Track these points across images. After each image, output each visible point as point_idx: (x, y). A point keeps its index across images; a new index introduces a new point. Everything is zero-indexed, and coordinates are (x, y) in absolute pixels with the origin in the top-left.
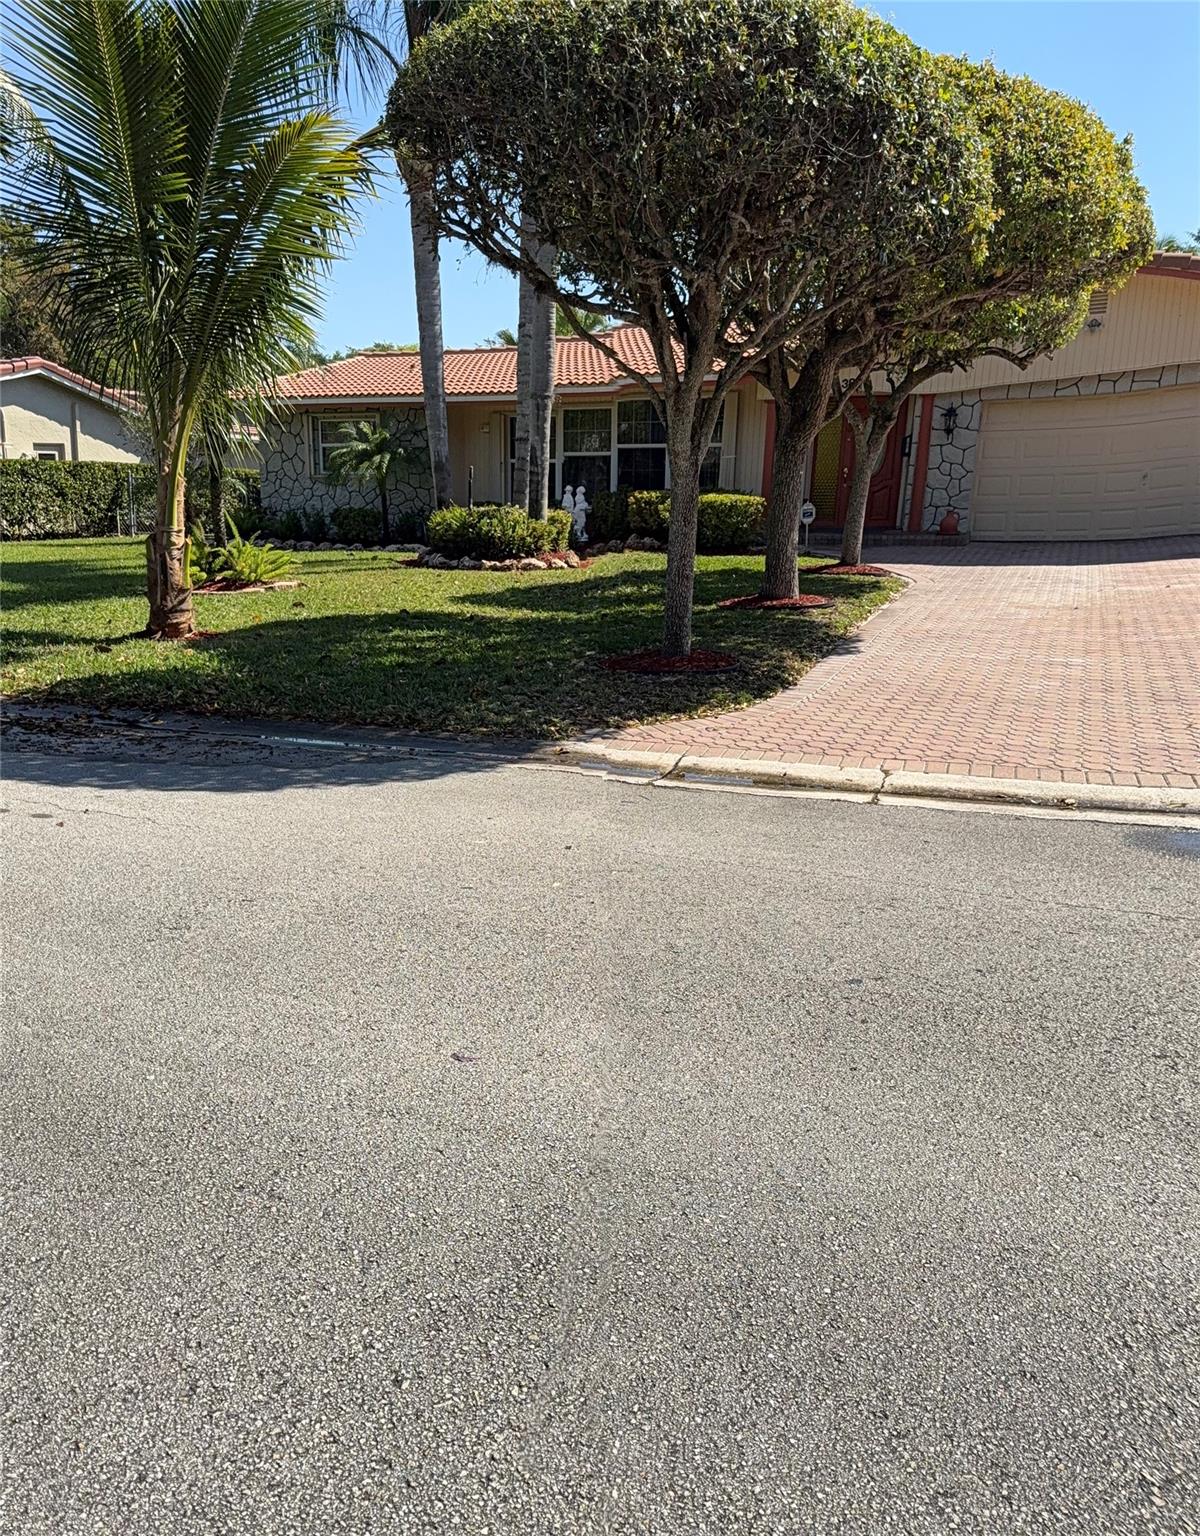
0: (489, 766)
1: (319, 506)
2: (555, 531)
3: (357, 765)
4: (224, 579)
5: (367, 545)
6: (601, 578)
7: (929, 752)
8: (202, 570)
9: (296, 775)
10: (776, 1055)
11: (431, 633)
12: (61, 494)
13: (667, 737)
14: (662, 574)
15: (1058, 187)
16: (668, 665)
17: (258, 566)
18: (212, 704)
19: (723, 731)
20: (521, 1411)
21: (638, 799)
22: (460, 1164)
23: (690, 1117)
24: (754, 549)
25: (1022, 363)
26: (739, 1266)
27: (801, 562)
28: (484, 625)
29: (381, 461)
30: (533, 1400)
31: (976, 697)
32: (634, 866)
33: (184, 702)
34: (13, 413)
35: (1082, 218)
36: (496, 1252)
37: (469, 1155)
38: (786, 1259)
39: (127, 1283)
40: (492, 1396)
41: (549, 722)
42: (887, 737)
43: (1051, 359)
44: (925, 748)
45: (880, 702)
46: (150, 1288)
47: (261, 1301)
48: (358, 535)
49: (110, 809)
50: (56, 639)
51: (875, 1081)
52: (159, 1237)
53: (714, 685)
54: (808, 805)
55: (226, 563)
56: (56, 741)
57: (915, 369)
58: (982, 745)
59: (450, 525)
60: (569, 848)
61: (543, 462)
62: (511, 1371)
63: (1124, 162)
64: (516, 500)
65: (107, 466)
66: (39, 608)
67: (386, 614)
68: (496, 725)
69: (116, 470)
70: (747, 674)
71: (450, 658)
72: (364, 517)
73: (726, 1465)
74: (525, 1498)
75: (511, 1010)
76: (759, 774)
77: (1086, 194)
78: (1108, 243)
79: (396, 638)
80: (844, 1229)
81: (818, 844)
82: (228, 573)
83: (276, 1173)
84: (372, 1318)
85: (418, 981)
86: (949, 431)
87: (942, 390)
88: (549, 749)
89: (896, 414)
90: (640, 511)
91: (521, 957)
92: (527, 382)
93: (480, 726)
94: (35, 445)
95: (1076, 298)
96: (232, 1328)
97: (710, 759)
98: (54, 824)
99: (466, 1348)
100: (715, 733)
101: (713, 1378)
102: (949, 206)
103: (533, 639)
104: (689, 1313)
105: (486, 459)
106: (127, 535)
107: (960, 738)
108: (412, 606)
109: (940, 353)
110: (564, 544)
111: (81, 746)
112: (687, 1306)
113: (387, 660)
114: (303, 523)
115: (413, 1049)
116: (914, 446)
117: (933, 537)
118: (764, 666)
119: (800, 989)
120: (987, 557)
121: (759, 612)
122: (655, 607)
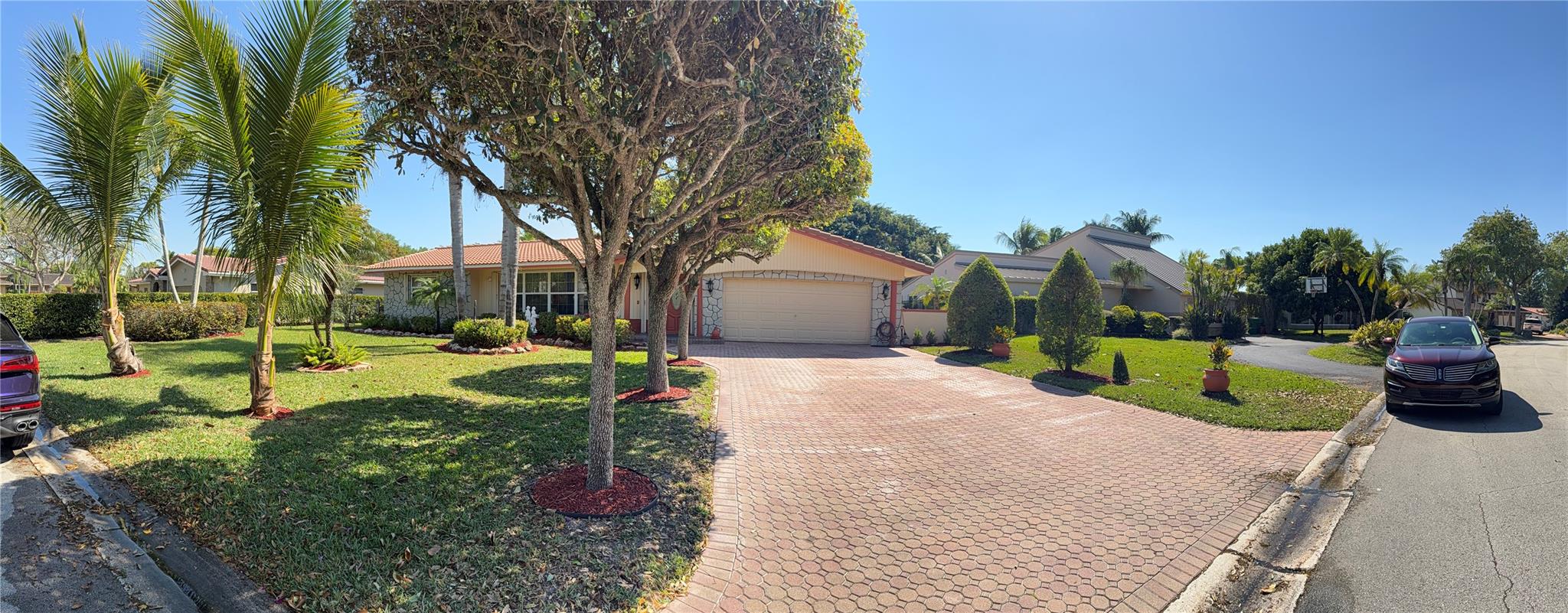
1: (407, 314)
2: (519, 332)
4: (328, 364)
5: (427, 334)
6: (541, 365)
14: (577, 366)
16: (593, 502)
17: (346, 357)
25: (757, 260)
29: (436, 294)
48: (424, 329)
55: (331, 354)
59: (464, 329)
61: (513, 298)
67: (403, 398)
70: (668, 509)
71: (413, 472)
72: (428, 320)
86: (710, 291)
87: (713, 271)
90: (562, 327)
92: (505, 259)
110: (524, 338)
114: (400, 321)
117: (709, 339)
118: (678, 491)
120: (739, 351)
121: (648, 406)
122: (574, 399)
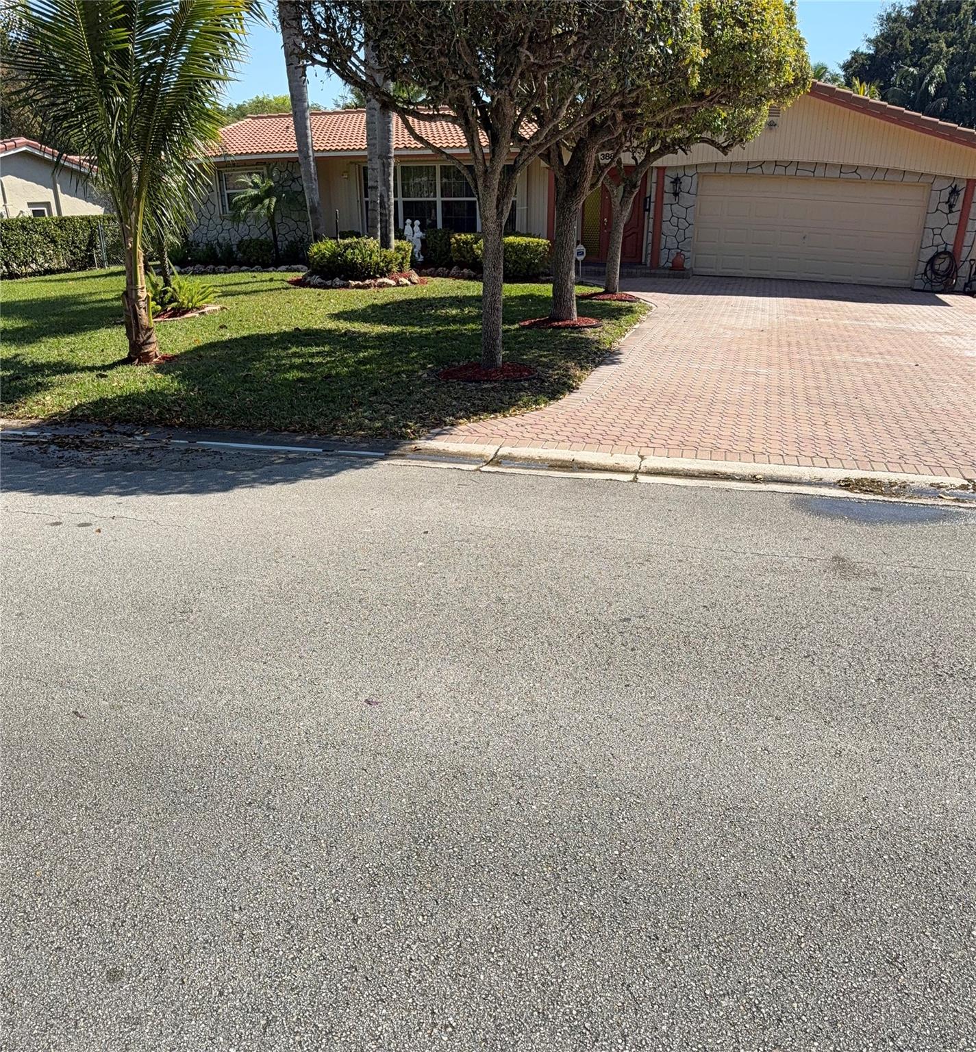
0: (368, 464)
1: (227, 237)
2: (400, 256)
3: (279, 466)
4: (173, 309)
5: (265, 267)
6: (434, 298)
7: (669, 442)
8: (158, 304)
9: (240, 477)
10: (576, 679)
11: (318, 349)
12: (53, 241)
13: (488, 432)
14: (478, 299)
15: (746, 35)
16: (486, 375)
17: (193, 297)
18: (178, 419)
19: (528, 427)
20: (425, 930)
21: (470, 482)
22: (378, 777)
23: (519, 730)
24: (544, 278)
25: (724, 150)
26: (557, 839)
27: (579, 290)
28: (355, 339)
29: (270, 203)
30: (431, 923)
31: (699, 398)
32: (469, 537)
33: (161, 417)
34: (9, 180)
35: (763, 57)
36: (403, 834)
37: (382, 772)
38: (588, 830)
39: (193, 872)
40: (408, 923)
41: (407, 426)
42: (641, 430)
43: (744, 149)
44: (667, 439)
45: (635, 402)
46: (207, 875)
47: (272, 878)
48: (257, 259)
49: (129, 513)
50: (68, 369)
51: (641, 693)
52: (207, 841)
53: (520, 390)
54: (591, 483)
55: (172, 297)
56: (83, 455)
57: (652, 150)
58: (704, 435)
59: (324, 254)
60: (427, 532)
61: (389, 206)
62: (417, 907)
63: (790, 18)
64: (372, 234)
65: (83, 218)
66: (51, 340)
67: (285, 332)
68: (370, 429)
69: (89, 221)
70: (543, 381)
71: (334, 372)
72: (261, 245)
73: (554, 980)
74: (430, 980)
75: (399, 664)
76: (556, 460)
77: (765, 42)
78: (780, 77)
79: (295, 355)
80: (626, 806)
81: (598, 514)
82: (174, 304)
83: (269, 792)
84: (337, 883)
85: (339, 646)
86: (676, 194)
87: (670, 164)
88: (408, 447)
89: (639, 183)
90: (459, 249)
91: (401, 624)
92: (374, 145)
93: (359, 430)
94: (28, 204)
95: (760, 110)
96: (258, 896)
97: (519, 449)
98: (94, 530)
99: (391, 896)
100: (522, 428)
101: (544, 924)
102: (672, 47)
103: (390, 353)
104: (525, 877)
105: (347, 204)
106: (102, 267)
107: (690, 430)
108: (303, 324)
109: (668, 140)
110: (407, 266)
111: (99, 459)
112: (523, 873)
113: (290, 376)
114: (218, 250)
115: (341, 698)
116: (652, 205)
117: (667, 272)
118: (555, 375)
119: (590, 627)
120: (705, 288)
121: (549, 331)
122: (474, 326)
